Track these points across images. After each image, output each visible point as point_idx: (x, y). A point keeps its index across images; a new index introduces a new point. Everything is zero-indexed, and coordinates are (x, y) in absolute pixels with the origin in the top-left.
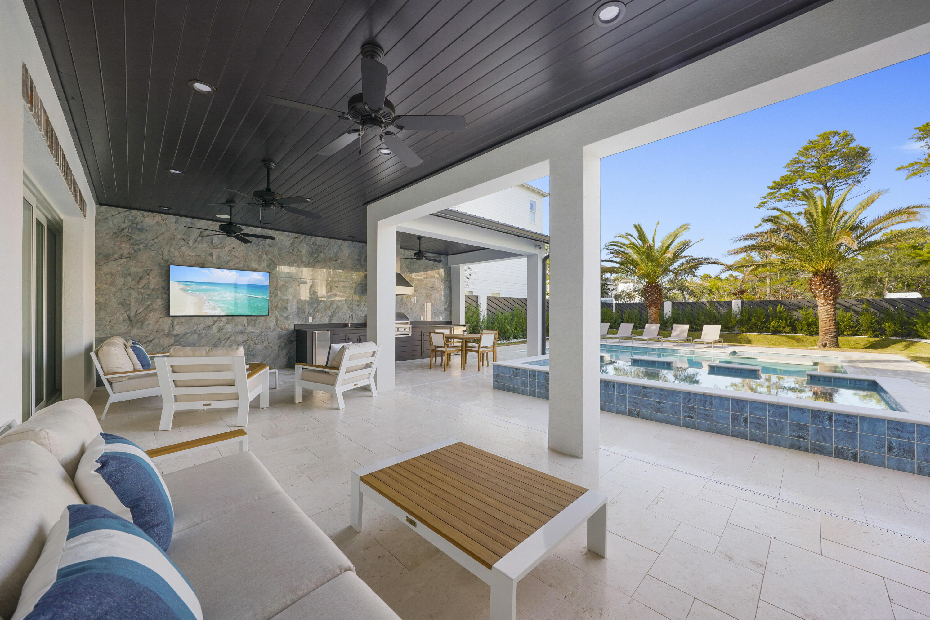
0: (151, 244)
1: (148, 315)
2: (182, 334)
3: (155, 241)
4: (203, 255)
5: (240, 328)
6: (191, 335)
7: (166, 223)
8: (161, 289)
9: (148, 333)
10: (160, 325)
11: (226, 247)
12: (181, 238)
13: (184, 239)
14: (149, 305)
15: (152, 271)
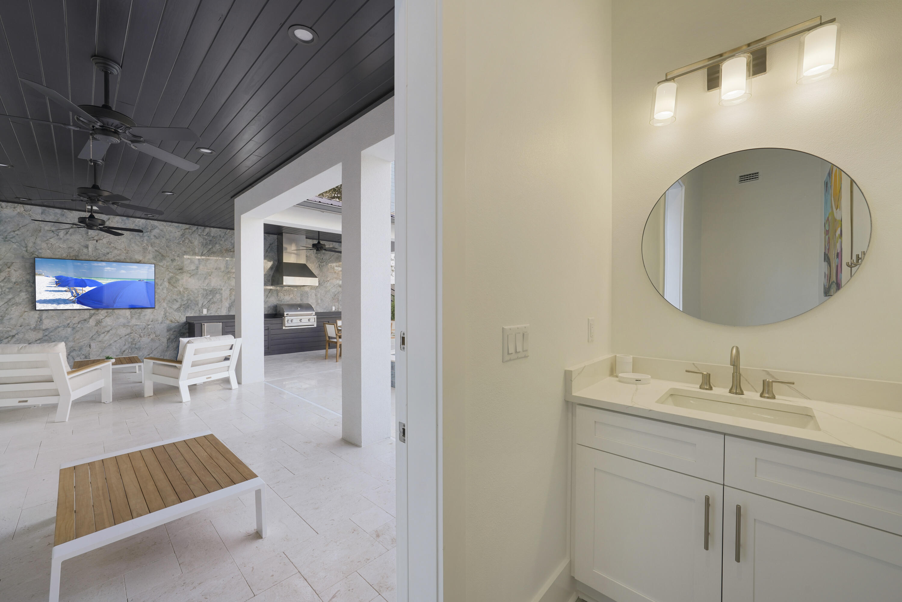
0: (11, 236)
1: (9, 309)
2: (52, 328)
3: (16, 233)
4: (76, 247)
5: (122, 320)
6: (63, 329)
7: (29, 214)
8: (25, 282)
9: (10, 328)
10: (24, 319)
11: (104, 239)
12: (48, 230)
13: (52, 231)
14: (10, 299)
15: (13, 264)
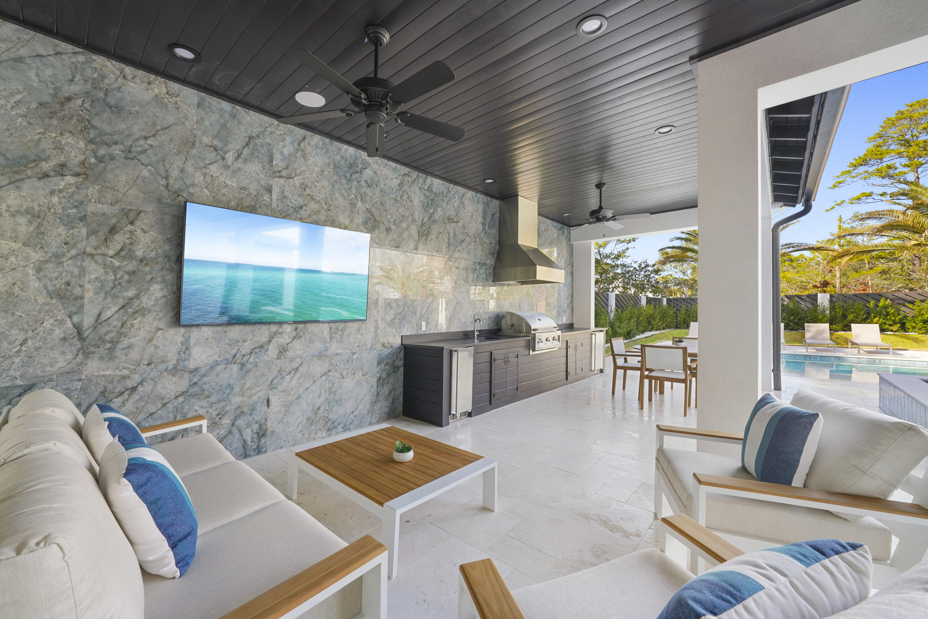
0: (140, 149)
1: (129, 323)
2: (206, 365)
3: (149, 142)
4: (253, 188)
5: (318, 345)
6: (226, 368)
7: (176, 103)
8: (160, 260)
9: (128, 369)
10: (156, 347)
11: (296, 178)
12: (208, 144)
13: (214, 148)
14: (131, 299)
15: (140, 215)
